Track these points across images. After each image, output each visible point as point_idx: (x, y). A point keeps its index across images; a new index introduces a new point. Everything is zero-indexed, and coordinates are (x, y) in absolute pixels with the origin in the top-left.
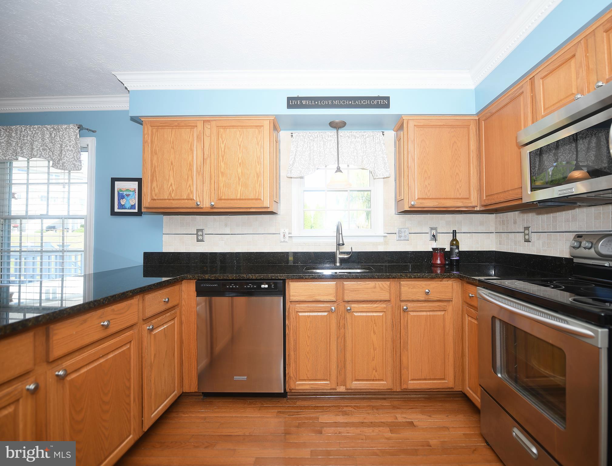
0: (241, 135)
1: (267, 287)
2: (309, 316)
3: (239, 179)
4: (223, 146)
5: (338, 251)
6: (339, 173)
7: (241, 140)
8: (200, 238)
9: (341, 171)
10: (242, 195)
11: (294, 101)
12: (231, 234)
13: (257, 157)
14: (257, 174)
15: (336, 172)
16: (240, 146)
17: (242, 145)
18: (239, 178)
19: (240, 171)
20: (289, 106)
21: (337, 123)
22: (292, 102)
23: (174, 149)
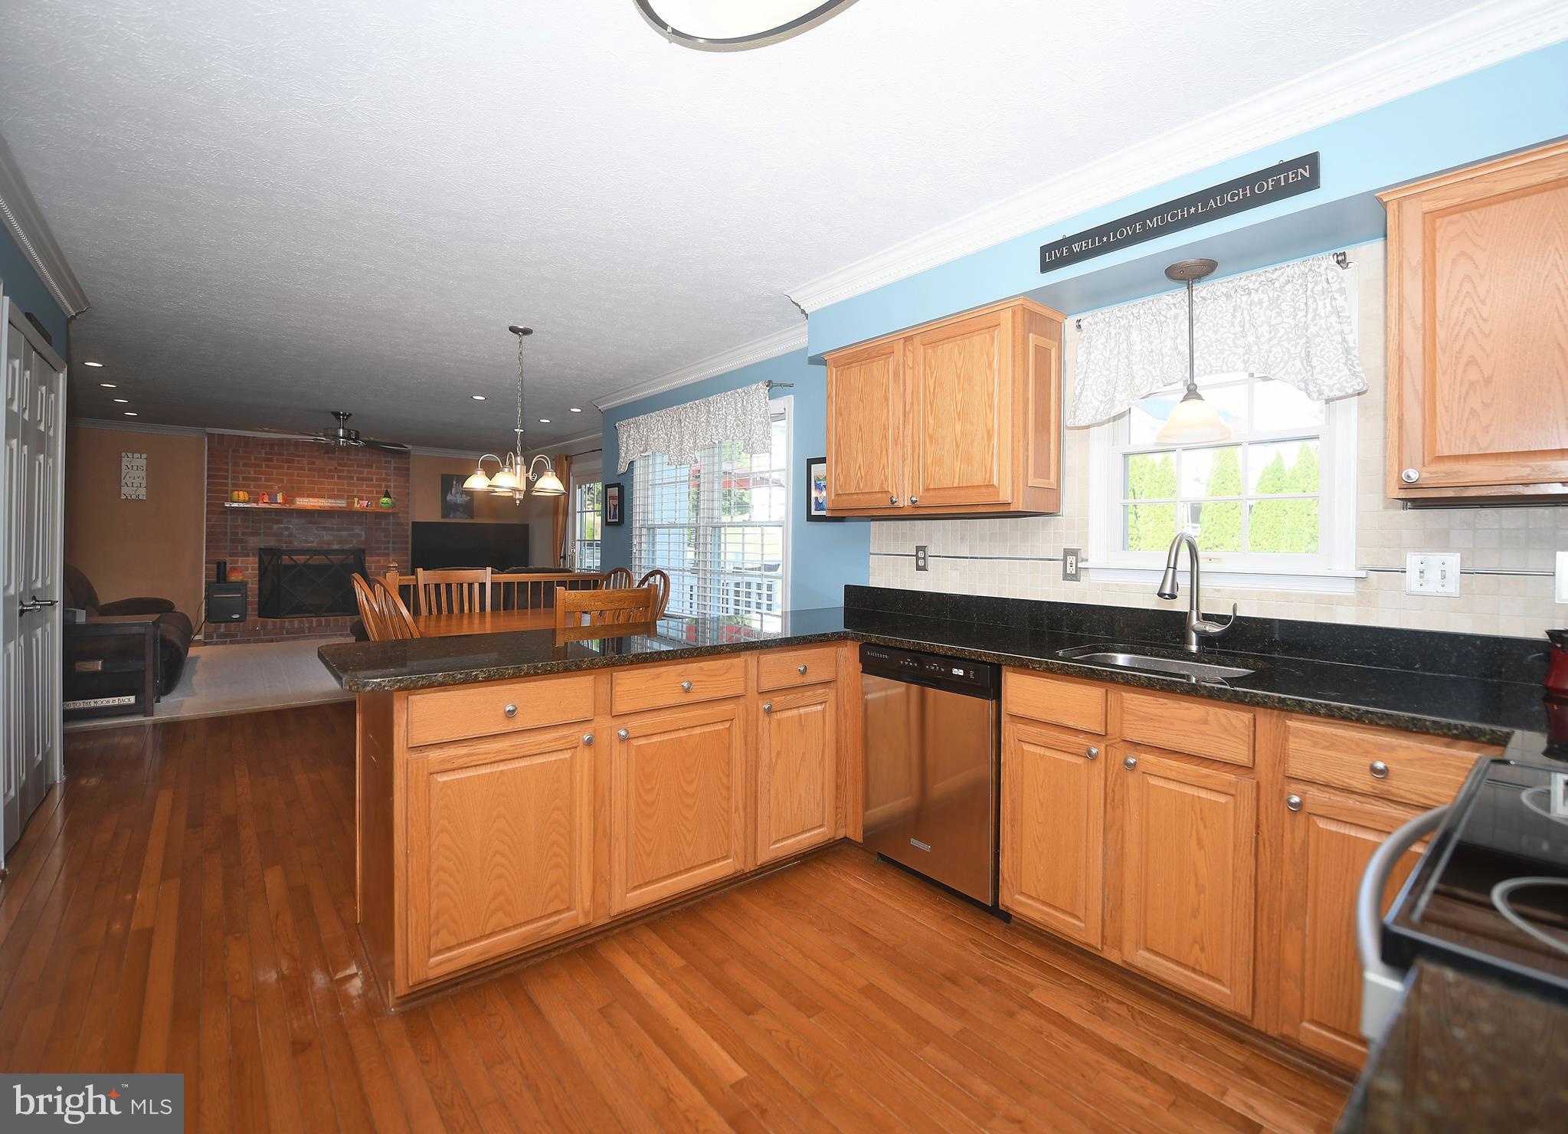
0: (960, 354)
1: (962, 674)
2: (1042, 757)
3: (958, 446)
4: (931, 383)
5: (1194, 613)
6: (1193, 403)
7: (960, 364)
8: (921, 563)
9: (1199, 397)
10: (961, 479)
11: (1055, 252)
12: (971, 558)
13: (988, 395)
14: (988, 432)
15: (1185, 399)
16: (959, 377)
17: (962, 375)
18: (956, 443)
19: (958, 428)
20: (1046, 267)
21: (1189, 266)
22: (1050, 257)
23: (863, 402)
